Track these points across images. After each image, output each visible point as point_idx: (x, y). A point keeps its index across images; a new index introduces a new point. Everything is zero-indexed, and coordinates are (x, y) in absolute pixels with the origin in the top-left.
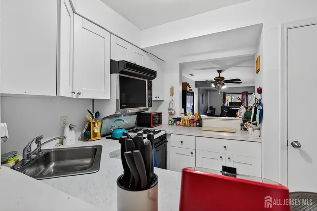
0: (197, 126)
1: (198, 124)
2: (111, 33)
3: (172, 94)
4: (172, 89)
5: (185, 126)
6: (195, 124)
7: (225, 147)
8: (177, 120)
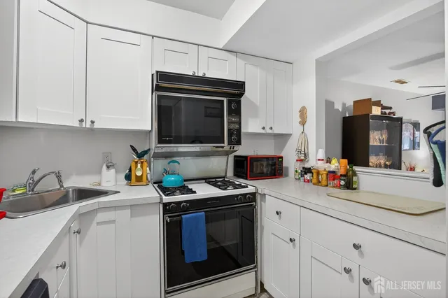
0: (340, 186)
1: (343, 183)
2: (153, 37)
3: (303, 123)
4: (303, 112)
5: (319, 183)
6: (336, 182)
7: (356, 247)
8: (307, 171)
